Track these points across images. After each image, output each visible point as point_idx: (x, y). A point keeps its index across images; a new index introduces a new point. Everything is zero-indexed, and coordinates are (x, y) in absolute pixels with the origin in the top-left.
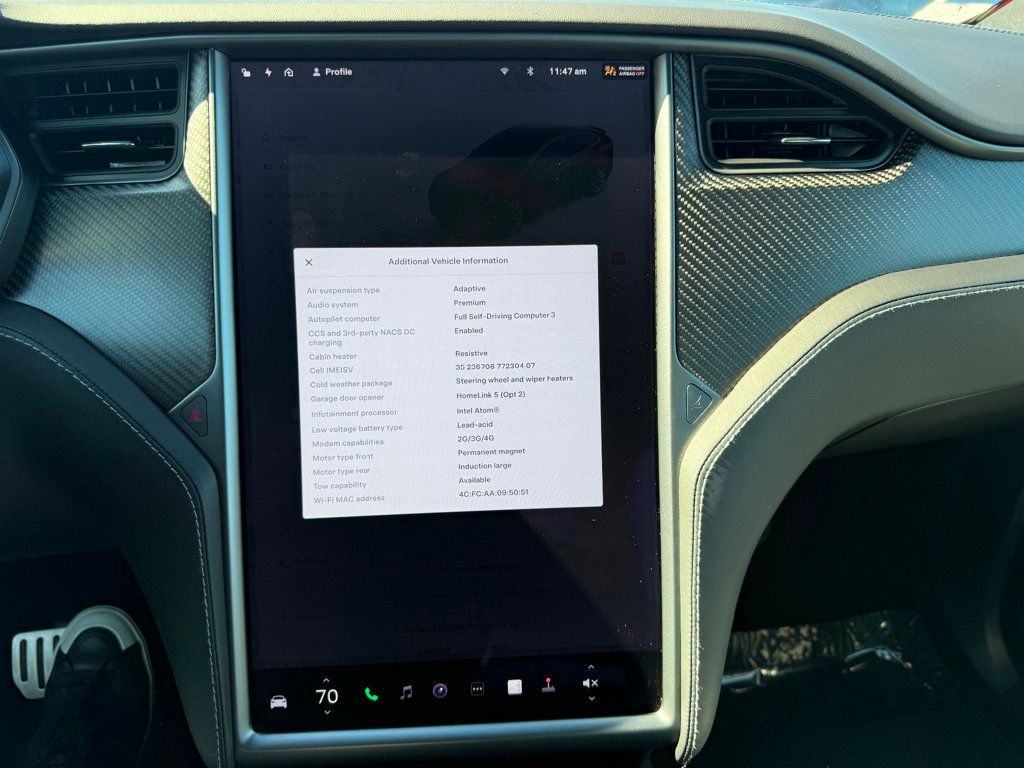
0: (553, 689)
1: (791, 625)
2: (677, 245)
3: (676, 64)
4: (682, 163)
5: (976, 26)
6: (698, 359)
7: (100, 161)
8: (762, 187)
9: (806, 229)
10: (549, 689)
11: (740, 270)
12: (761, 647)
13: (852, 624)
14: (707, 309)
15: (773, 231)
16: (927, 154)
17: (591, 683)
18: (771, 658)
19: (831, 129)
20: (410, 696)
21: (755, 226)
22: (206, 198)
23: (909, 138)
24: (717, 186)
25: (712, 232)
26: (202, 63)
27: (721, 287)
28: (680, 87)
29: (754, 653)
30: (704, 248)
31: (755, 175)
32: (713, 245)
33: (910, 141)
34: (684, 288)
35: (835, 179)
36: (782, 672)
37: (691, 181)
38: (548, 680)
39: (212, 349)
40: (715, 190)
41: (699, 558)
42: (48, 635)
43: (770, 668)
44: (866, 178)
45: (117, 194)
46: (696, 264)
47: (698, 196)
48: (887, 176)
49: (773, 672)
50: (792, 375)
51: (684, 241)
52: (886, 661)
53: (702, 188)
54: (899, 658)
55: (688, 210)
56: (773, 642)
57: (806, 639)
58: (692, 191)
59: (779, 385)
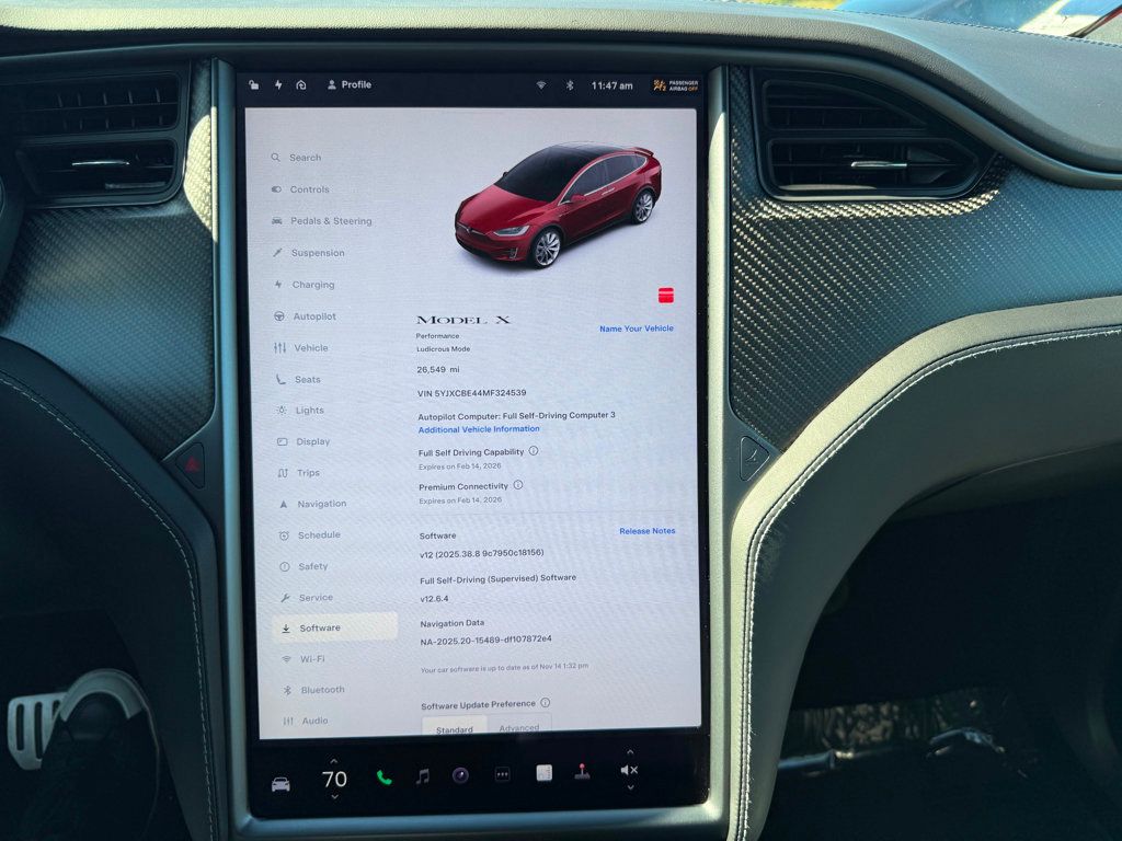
0: (587, 776)
1: (870, 702)
2: (732, 280)
3: (733, 78)
4: (738, 189)
5: (1084, 39)
6: (754, 408)
7: (94, 182)
8: (828, 217)
9: (878, 264)
10: (583, 776)
11: (802, 309)
12: (835, 726)
13: (938, 702)
14: (765, 353)
15: (840, 265)
16: (1017, 182)
17: (630, 770)
18: (848, 739)
19: (909, 152)
20: (427, 780)
21: (820, 261)
22: (207, 224)
23: (996, 163)
24: (777, 215)
25: (771, 267)
26: (205, 74)
27: (781, 329)
28: (737, 104)
29: (828, 732)
30: (762, 284)
31: (821, 203)
32: (772, 281)
33: (998, 166)
34: (738, 329)
35: (911, 207)
36: (859, 754)
37: (748, 209)
38: (582, 766)
39: (211, 391)
40: (775, 219)
41: (751, 632)
42: (47, 700)
43: (846, 750)
44: (947, 206)
45: (110, 218)
46: (753, 303)
47: (756, 227)
48: (971, 205)
49: (850, 755)
50: (859, 428)
51: (739, 277)
52: (975, 743)
53: (760, 217)
54: (990, 742)
55: (744, 242)
56: (849, 721)
57: (887, 718)
58: (749, 221)
59: (844, 439)
